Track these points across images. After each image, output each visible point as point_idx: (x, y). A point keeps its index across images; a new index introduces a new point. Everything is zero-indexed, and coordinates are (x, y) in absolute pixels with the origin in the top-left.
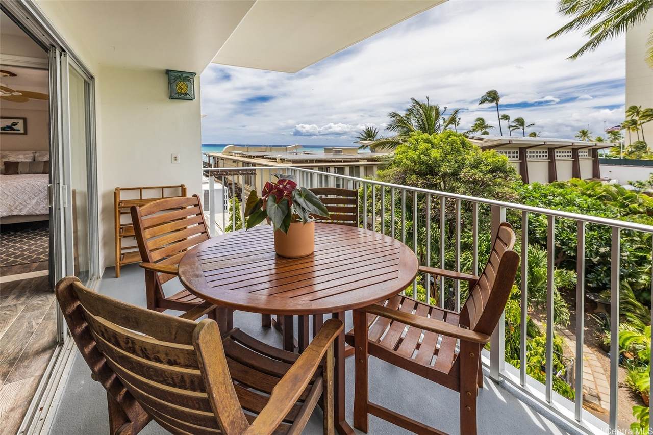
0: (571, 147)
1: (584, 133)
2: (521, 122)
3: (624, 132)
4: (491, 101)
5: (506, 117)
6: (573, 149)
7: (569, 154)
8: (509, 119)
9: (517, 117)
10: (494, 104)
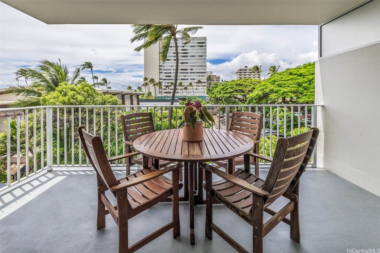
0: (121, 94)
1: (130, 88)
2: (105, 81)
3: (143, 88)
4: (89, 68)
5: (96, 78)
6: (122, 95)
7: (120, 98)
8: (98, 79)
9: (103, 78)
10: (90, 69)
